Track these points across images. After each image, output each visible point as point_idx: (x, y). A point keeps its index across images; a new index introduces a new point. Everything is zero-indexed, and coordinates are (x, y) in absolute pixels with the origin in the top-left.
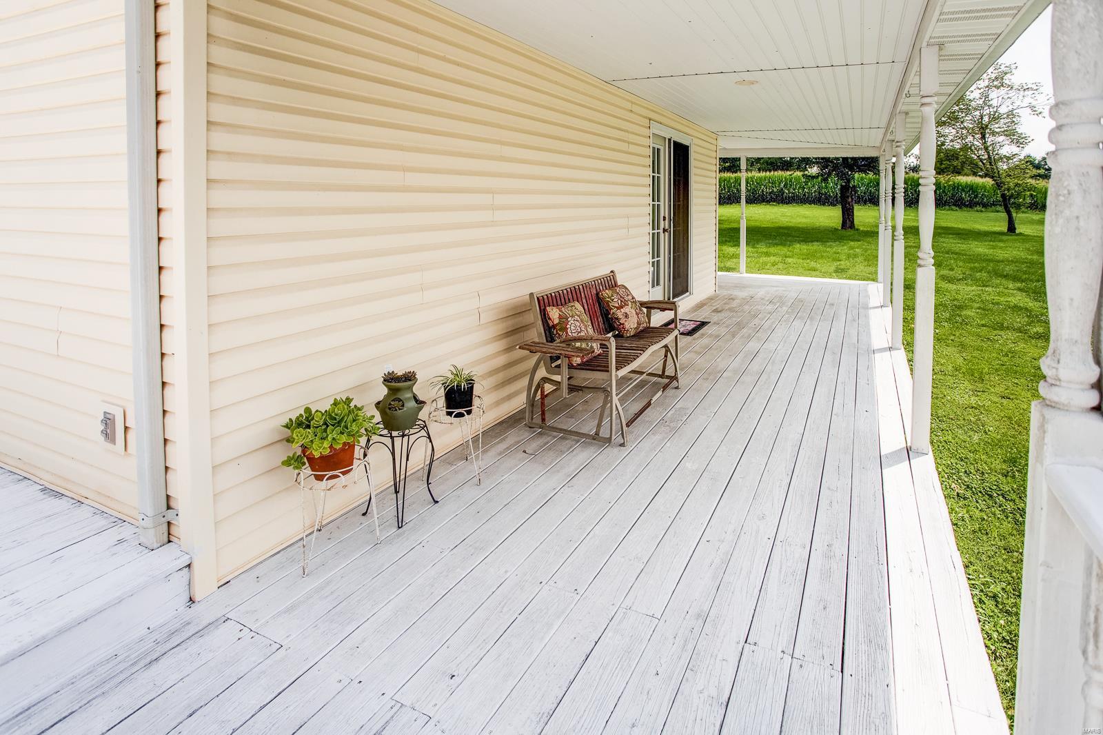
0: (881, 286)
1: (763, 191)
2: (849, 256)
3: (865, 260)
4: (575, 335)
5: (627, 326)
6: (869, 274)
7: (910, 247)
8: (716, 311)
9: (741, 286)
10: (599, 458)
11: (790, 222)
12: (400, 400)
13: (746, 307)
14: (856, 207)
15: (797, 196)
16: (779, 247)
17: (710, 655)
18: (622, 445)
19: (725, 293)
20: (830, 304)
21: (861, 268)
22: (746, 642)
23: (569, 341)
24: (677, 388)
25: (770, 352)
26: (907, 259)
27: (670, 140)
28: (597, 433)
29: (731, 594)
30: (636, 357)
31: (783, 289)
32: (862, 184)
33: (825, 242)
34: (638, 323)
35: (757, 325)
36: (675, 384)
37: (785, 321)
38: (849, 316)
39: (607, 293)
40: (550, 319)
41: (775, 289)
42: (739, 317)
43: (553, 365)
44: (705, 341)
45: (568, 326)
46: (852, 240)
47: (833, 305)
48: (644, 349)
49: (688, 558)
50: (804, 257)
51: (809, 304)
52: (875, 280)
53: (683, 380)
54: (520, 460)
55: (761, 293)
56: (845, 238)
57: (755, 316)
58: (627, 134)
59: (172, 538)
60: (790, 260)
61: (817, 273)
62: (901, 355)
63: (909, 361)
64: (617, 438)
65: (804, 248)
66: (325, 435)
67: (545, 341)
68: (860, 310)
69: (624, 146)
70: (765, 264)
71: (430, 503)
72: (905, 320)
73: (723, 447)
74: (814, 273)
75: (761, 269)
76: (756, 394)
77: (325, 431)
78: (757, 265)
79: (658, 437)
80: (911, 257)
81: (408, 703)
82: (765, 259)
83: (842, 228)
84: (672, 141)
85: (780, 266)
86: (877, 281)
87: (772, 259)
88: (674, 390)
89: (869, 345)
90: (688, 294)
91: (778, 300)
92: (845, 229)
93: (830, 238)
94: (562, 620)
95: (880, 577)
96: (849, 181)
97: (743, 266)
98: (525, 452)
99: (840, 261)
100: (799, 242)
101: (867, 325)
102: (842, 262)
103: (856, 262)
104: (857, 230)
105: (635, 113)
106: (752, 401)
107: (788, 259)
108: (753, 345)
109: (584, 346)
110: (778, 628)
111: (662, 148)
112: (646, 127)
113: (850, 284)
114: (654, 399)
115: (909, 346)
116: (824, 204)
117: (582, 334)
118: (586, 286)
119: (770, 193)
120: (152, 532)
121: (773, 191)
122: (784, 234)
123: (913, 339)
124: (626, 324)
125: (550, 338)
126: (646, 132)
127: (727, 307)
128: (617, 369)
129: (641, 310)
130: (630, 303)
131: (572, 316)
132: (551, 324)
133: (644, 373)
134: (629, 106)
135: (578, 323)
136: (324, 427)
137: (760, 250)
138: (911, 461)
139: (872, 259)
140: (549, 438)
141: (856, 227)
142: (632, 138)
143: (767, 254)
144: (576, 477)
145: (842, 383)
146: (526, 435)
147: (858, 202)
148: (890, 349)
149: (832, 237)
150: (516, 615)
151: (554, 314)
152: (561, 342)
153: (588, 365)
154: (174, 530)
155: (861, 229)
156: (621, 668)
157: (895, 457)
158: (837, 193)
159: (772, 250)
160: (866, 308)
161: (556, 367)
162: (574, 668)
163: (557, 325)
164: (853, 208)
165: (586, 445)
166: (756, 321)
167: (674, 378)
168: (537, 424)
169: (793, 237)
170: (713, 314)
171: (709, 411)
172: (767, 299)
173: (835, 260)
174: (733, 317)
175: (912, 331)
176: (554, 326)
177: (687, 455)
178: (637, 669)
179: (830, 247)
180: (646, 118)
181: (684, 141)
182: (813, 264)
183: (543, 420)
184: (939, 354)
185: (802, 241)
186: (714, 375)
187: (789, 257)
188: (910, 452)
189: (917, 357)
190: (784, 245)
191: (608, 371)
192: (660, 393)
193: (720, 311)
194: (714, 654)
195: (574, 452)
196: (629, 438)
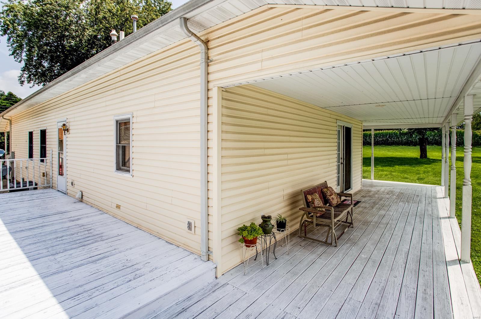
0: (443, 188)
1: (378, 139)
2: (424, 172)
3: (433, 174)
4: (317, 205)
5: (333, 203)
6: (436, 181)
7: (459, 168)
8: (363, 196)
9: (372, 186)
10: (328, 250)
11: (393, 155)
12: (267, 224)
13: (377, 196)
14: (428, 147)
15: (396, 142)
16: (388, 167)
17: (382, 316)
18: (336, 246)
19: (365, 188)
20: (417, 196)
21: (431, 178)
22: (395, 314)
23: (315, 208)
24: (352, 227)
25: (390, 215)
26: (457, 174)
27: (344, 126)
28: (326, 241)
29: (387, 300)
30: (339, 215)
31: (393, 187)
32: (431, 136)
33: (411, 165)
34: (337, 202)
35: (382, 203)
36: (352, 226)
37: (396, 202)
38: (427, 201)
39: (325, 190)
40: (308, 199)
41: (389, 187)
42: (374, 200)
43: (309, 216)
44: (360, 209)
45: (315, 202)
46: (426, 164)
47: (418, 196)
48: (342, 212)
49: (369, 286)
50: (401, 172)
51: (406, 195)
52: (439, 184)
53: (355, 224)
54: (300, 248)
55: (383, 189)
56: (422, 163)
57: (381, 200)
58: (329, 127)
59: (209, 259)
60: (394, 174)
61: (408, 180)
62: (455, 221)
63: (459, 224)
64: (334, 244)
65: (401, 168)
66: (251, 233)
67: (306, 207)
68: (432, 199)
69: (327, 132)
70: (382, 175)
71: (274, 259)
72: (457, 204)
73: (375, 251)
74: (407, 180)
75: (380, 177)
76: (386, 232)
77: (251, 232)
78: (378, 176)
79: (348, 245)
80: (459, 173)
81: (289, 313)
82: (382, 173)
83: (420, 158)
84: (345, 127)
85: (389, 176)
86: (441, 185)
87: (385, 173)
88: (351, 228)
89: (438, 215)
90: (350, 189)
91: (391, 192)
92: (422, 158)
93: (414, 163)
94: (329, 298)
95: (448, 304)
96: (424, 135)
97: (372, 177)
98: (300, 245)
99: (420, 174)
100: (398, 165)
101: (437, 207)
102: (421, 175)
103: (429, 175)
104: (429, 158)
105: (332, 118)
106: (385, 235)
107: (393, 173)
108: (382, 212)
109: (320, 209)
110: (407, 312)
111: (340, 130)
112: (335, 123)
113: (426, 187)
114: (345, 231)
115: (459, 216)
116: (410, 145)
117: (320, 205)
118: (318, 187)
119: (382, 140)
120: (205, 257)
121: (383, 140)
122: (390, 161)
123: (461, 213)
124: (333, 202)
125: (308, 206)
126: (335, 125)
127: (367, 195)
128: (334, 219)
129: (338, 197)
130: (334, 194)
131: (316, 199)
132: (309, 201)
133: (340, 221)
134: (329, 115)
135: (318, 202)
136: (251, 231)
137: (379, 169)
138: (461, 265)
139: (438, 174)
140: (308, 242)
141: (428, 157)
142: (330, 128)
143: (382, 171)
144: (322, 256)
145: (425, 231)
146: (299, 240)
147: (429, 144)
148: (449, 217)
149: (415, 163)
150: (313, 295)
151: (310, 198)
152: (313, 208)
153: (322, 217)
154: (210, 257)
155: (431, 158)
156: (352, 314)
157: (453, 262)
158: (417, 140)
159: (385, 168)
160: (436, 198)
161: (310, 216)
162: (337, 311)
163: (311, 202)
164: (426, 148)
165: (322, 245)
166: (382, 202)
167: (351, 223)
168: (303, 236)
169: (395, 162)
170: (362, 198)
171: (367, 237)
172: (386, 192)
173: (417, 174)
174: (371, 199)
175: (461, 210)
176: (310, 202)
177: (362, 252)
178: (358, 315)
179: (414, 167)
180: (335, 119)
181: (349, 126)
182: (406, 176)
183: (305, 235)
184: (476, 222)
185: (400, 164)
186: (366, 223)
187: (393, 172)
188: (460, 261)
189: (463, 222)
190: (391, 166)
191: (331, 219)
192: (347, 229)
193: (365, 197)
194: (384, 316)
195: (319, 247)
196: (338, 244)
